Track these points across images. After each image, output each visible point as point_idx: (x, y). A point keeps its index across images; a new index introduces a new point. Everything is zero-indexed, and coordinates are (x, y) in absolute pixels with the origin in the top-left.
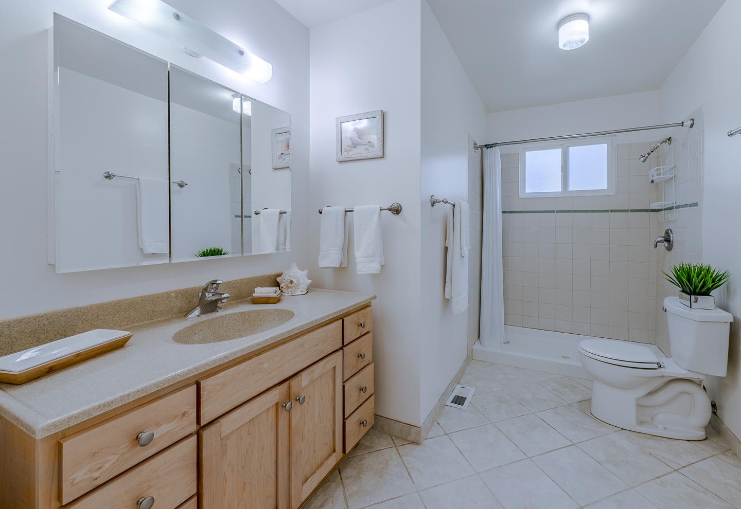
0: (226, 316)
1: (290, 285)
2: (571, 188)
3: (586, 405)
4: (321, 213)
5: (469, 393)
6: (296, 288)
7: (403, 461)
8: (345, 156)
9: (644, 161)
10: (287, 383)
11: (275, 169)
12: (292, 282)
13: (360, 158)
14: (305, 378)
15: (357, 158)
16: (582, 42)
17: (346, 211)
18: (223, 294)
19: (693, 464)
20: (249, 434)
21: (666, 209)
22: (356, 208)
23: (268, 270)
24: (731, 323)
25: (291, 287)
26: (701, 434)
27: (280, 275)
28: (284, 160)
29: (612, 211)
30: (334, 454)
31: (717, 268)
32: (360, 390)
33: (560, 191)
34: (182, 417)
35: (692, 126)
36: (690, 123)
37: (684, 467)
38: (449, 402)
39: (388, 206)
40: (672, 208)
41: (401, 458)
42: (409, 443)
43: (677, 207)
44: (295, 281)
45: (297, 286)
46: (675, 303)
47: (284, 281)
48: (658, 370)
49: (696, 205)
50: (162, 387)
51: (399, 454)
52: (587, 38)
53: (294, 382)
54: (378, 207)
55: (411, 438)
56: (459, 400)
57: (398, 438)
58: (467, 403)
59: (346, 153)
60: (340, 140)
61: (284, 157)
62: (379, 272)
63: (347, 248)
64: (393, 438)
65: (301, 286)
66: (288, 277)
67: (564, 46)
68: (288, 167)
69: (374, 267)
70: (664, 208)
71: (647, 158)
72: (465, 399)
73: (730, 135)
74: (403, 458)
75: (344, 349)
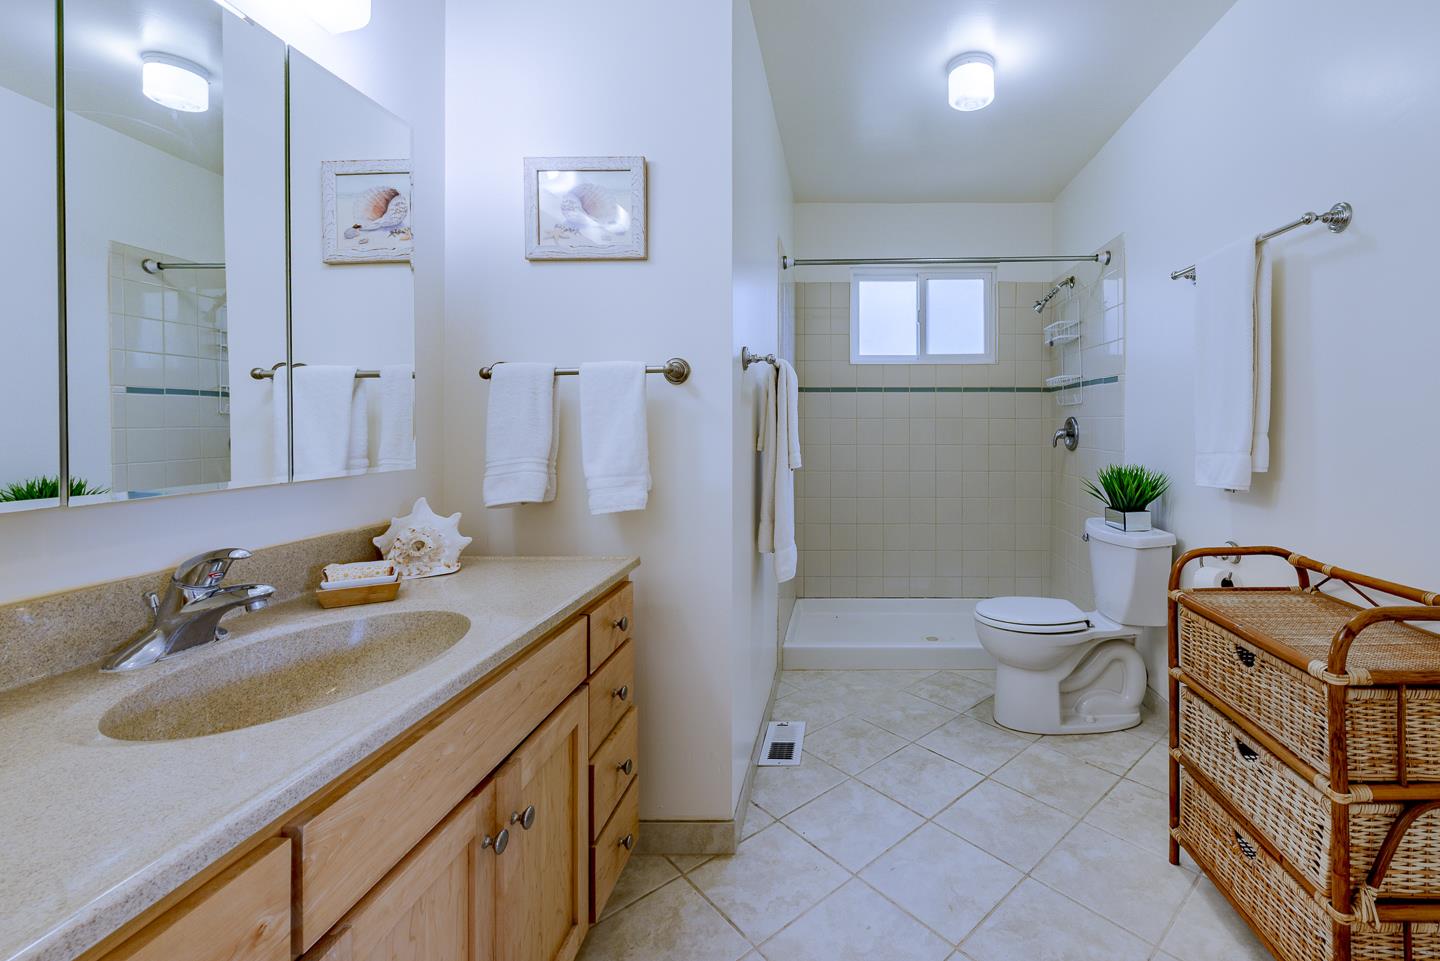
0: (248, 649)
1: (417, 554)
2: (932, 350)
3: (985, 710)
4: (487, 376)
5: (796, 733)
6: (431, 560)
7: (708, 899)
8: (547, 248)
9: (1040, 311)
10: (491, 785)
11: (332, 264)
12: (420, 545)
13: (588, 256)
14: (525, 768)
15: (581, 256)
16: (984, 101)
17: (556, 374)
18: (252, 587)
19: (1137, 762)
20: (412, 938)
21: (1065, 388)
22: (583, 367)
23: (350, 520)
24: (1174, 547)
25: (419, 558)
26: (1135, 716)
27: (382, 530)
28: (363, 242)
29: (993, 389)
30: (576, 931)
31: (1152, 468)
32: (618, 769)
33: (915, 354)
34: (254, 945)
35: (1108, 261)
36: (1106, 257)
37: (1130, 769)
38: (764, 759)
39: (664, 364)
40: (1076, 385)
41: (703, 895)
42: (710, 860)
43: (1085, 384)
44: (429, 542)
45: (436, 554)
46: (1100, 526)
47: (397, 544)
48: (1089, 632)
49: (1114, 379)
50: (200, 870)
51: (696, 888)
52: (990, 97)
53: (503, 781)
54: (641, 365)
55: (712, 848)
56: (782, 751)
57: (681, 856)
58: (797, 752)
59: (551, 242)
60: (535, 211)
61: (362, 235)
62: (644, 507)
63: (560, 458)
64: (673, 859)
65: (447, 553)
66: (409, 534)
67: (957, 103)
68: (408, 262)
69: (633, 498)
70: (1063, 384)
71: (1044, 306)
72: (791, 746)
73: (1174, 278)
74: (707, 893)
75: (592, 682)
